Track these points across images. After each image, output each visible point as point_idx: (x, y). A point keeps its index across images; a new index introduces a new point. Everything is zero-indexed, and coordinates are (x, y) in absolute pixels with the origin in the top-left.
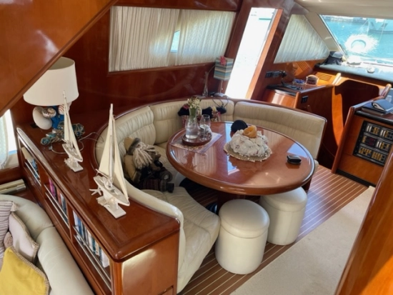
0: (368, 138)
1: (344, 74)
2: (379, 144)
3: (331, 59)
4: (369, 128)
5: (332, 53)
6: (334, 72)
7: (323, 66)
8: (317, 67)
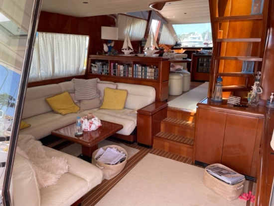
0: (201, 64)
1: (184, 48)
2: (204, 65)
3: (177, 44)
4: (200, 60)
5: (177, 42)
6: (180, 49)
7: (175, 47)
8: (172, 48)
